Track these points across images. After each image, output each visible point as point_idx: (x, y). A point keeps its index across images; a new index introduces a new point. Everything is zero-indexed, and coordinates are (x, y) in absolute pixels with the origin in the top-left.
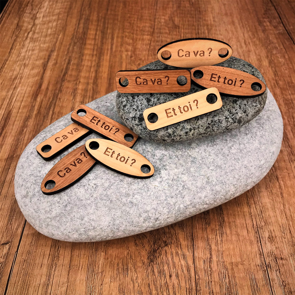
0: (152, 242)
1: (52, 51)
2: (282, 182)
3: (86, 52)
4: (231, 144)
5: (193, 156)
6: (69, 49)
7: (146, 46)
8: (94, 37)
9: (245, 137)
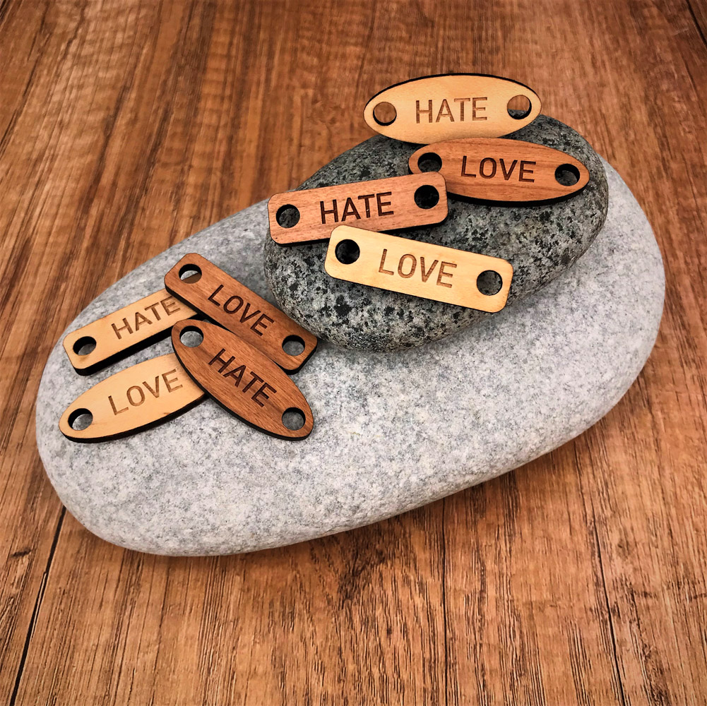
0: (351, 553)
1: (125, 89)
2: (659, 413)
3: (207, 89)
4: (533, 335)
5: (442, 362)
6: (165, 82)
7: (350, 72)
8: (225, 52)
9: (569, 317)
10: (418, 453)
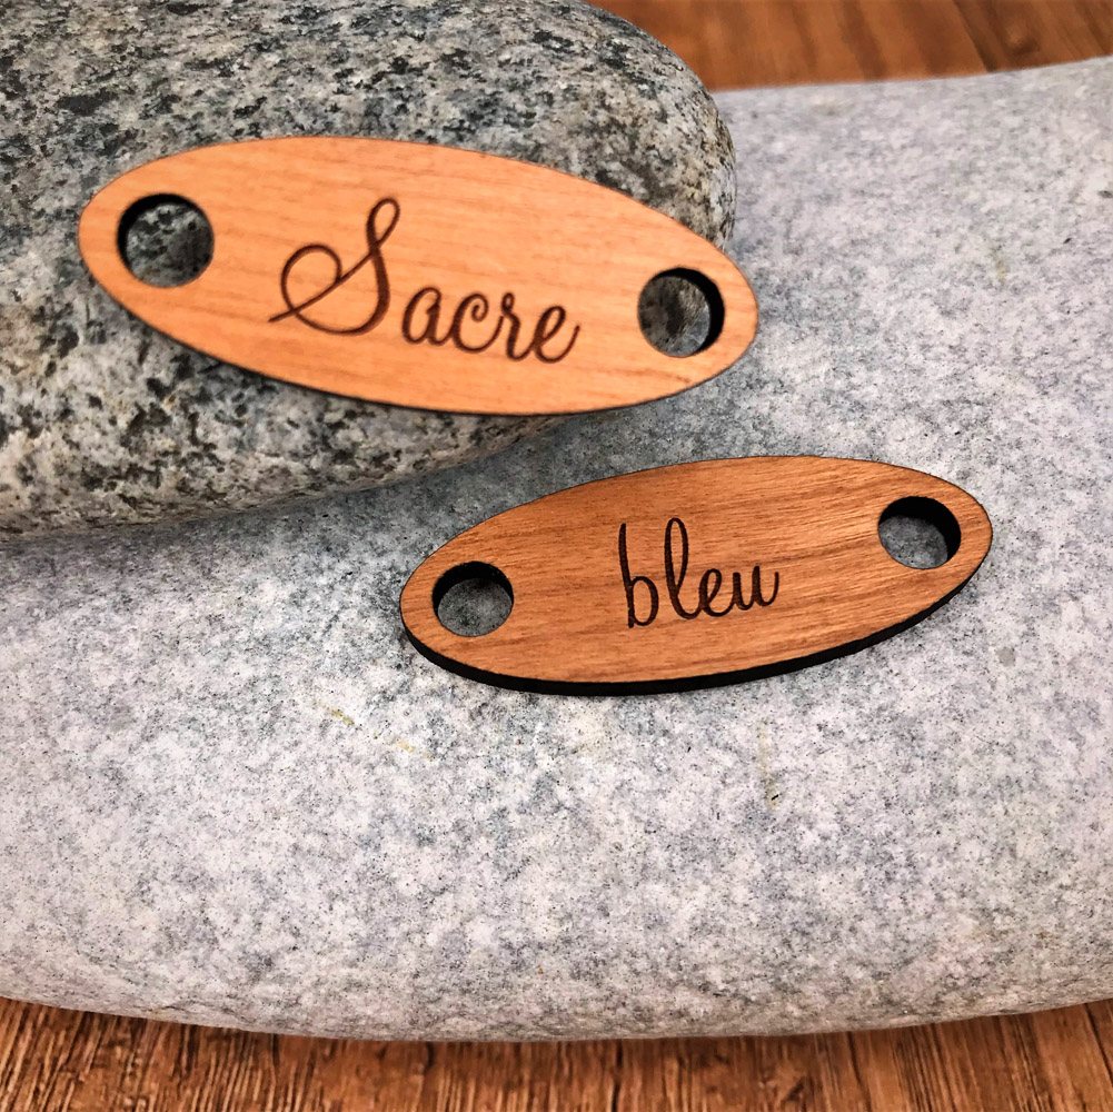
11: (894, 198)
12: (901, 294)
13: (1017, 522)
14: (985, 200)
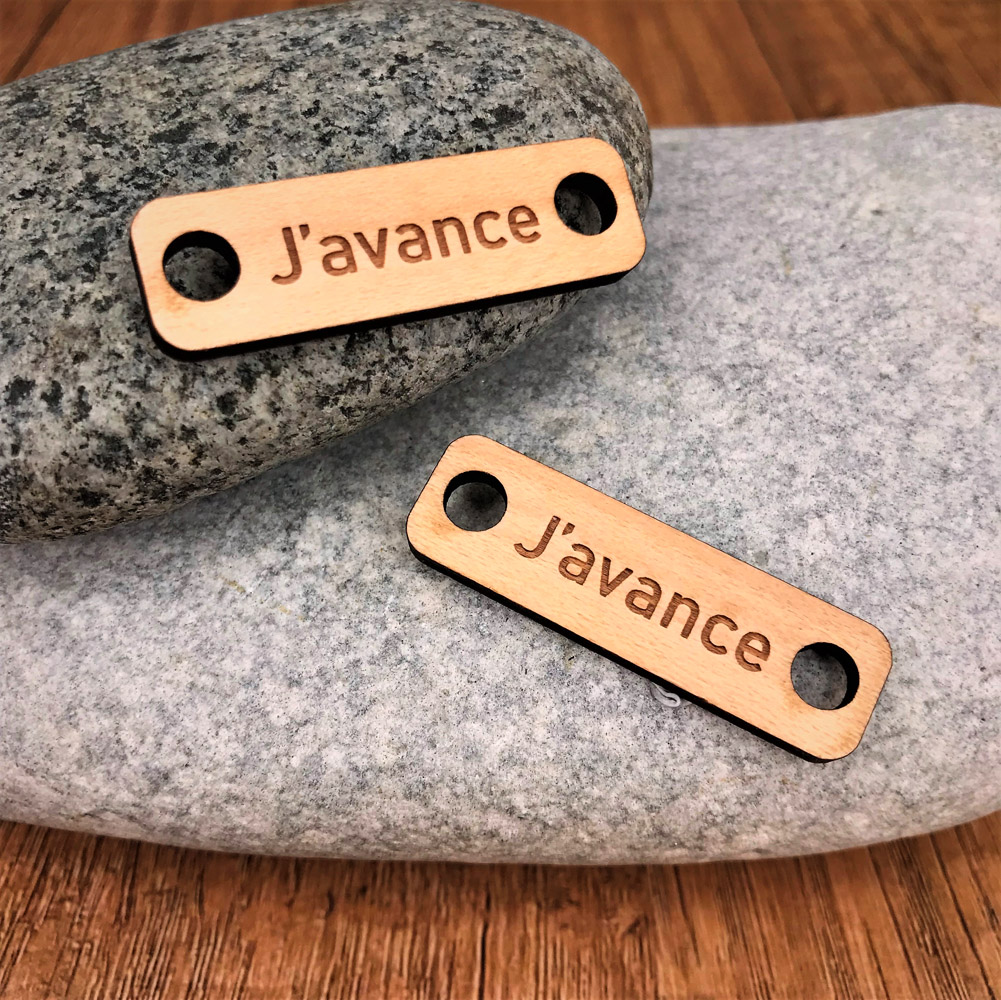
10: (369, 691)
11: (711, 213)
12: (706, 284)
13: (778, 457)
14: (781, 214)
